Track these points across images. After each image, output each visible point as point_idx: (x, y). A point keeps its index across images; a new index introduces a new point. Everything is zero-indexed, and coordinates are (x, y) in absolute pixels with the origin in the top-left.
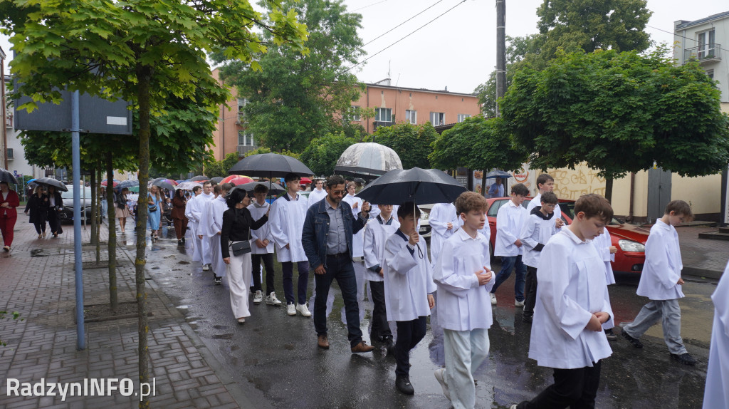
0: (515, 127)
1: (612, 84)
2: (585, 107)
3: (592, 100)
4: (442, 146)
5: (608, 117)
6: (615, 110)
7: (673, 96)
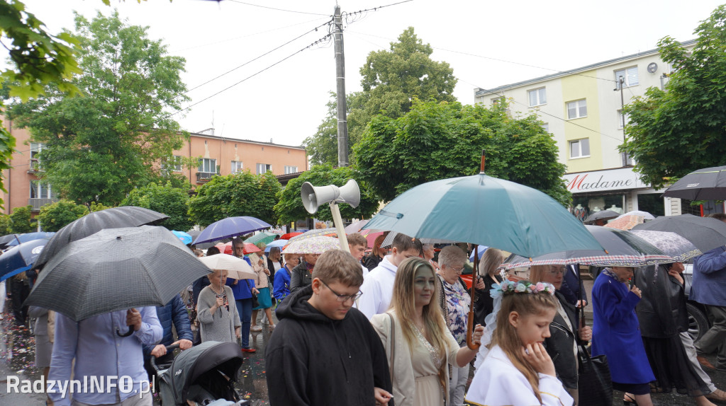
0: (373, 175)
1: (469, 133)
2: (445, 154)
3: (452, 147)
4: (290, 196)
5: (468, 165)
6: (475, 157)
7: (524, 146)
